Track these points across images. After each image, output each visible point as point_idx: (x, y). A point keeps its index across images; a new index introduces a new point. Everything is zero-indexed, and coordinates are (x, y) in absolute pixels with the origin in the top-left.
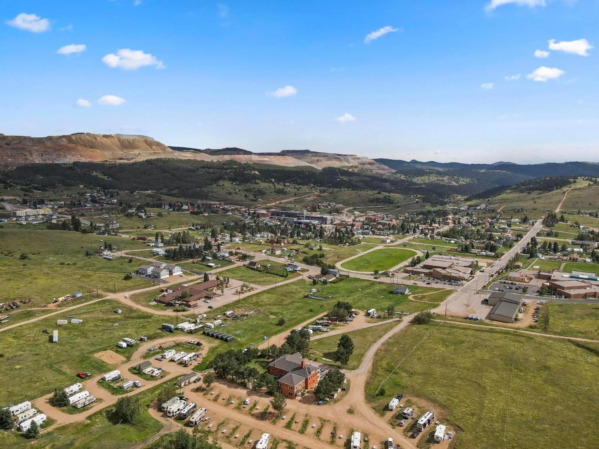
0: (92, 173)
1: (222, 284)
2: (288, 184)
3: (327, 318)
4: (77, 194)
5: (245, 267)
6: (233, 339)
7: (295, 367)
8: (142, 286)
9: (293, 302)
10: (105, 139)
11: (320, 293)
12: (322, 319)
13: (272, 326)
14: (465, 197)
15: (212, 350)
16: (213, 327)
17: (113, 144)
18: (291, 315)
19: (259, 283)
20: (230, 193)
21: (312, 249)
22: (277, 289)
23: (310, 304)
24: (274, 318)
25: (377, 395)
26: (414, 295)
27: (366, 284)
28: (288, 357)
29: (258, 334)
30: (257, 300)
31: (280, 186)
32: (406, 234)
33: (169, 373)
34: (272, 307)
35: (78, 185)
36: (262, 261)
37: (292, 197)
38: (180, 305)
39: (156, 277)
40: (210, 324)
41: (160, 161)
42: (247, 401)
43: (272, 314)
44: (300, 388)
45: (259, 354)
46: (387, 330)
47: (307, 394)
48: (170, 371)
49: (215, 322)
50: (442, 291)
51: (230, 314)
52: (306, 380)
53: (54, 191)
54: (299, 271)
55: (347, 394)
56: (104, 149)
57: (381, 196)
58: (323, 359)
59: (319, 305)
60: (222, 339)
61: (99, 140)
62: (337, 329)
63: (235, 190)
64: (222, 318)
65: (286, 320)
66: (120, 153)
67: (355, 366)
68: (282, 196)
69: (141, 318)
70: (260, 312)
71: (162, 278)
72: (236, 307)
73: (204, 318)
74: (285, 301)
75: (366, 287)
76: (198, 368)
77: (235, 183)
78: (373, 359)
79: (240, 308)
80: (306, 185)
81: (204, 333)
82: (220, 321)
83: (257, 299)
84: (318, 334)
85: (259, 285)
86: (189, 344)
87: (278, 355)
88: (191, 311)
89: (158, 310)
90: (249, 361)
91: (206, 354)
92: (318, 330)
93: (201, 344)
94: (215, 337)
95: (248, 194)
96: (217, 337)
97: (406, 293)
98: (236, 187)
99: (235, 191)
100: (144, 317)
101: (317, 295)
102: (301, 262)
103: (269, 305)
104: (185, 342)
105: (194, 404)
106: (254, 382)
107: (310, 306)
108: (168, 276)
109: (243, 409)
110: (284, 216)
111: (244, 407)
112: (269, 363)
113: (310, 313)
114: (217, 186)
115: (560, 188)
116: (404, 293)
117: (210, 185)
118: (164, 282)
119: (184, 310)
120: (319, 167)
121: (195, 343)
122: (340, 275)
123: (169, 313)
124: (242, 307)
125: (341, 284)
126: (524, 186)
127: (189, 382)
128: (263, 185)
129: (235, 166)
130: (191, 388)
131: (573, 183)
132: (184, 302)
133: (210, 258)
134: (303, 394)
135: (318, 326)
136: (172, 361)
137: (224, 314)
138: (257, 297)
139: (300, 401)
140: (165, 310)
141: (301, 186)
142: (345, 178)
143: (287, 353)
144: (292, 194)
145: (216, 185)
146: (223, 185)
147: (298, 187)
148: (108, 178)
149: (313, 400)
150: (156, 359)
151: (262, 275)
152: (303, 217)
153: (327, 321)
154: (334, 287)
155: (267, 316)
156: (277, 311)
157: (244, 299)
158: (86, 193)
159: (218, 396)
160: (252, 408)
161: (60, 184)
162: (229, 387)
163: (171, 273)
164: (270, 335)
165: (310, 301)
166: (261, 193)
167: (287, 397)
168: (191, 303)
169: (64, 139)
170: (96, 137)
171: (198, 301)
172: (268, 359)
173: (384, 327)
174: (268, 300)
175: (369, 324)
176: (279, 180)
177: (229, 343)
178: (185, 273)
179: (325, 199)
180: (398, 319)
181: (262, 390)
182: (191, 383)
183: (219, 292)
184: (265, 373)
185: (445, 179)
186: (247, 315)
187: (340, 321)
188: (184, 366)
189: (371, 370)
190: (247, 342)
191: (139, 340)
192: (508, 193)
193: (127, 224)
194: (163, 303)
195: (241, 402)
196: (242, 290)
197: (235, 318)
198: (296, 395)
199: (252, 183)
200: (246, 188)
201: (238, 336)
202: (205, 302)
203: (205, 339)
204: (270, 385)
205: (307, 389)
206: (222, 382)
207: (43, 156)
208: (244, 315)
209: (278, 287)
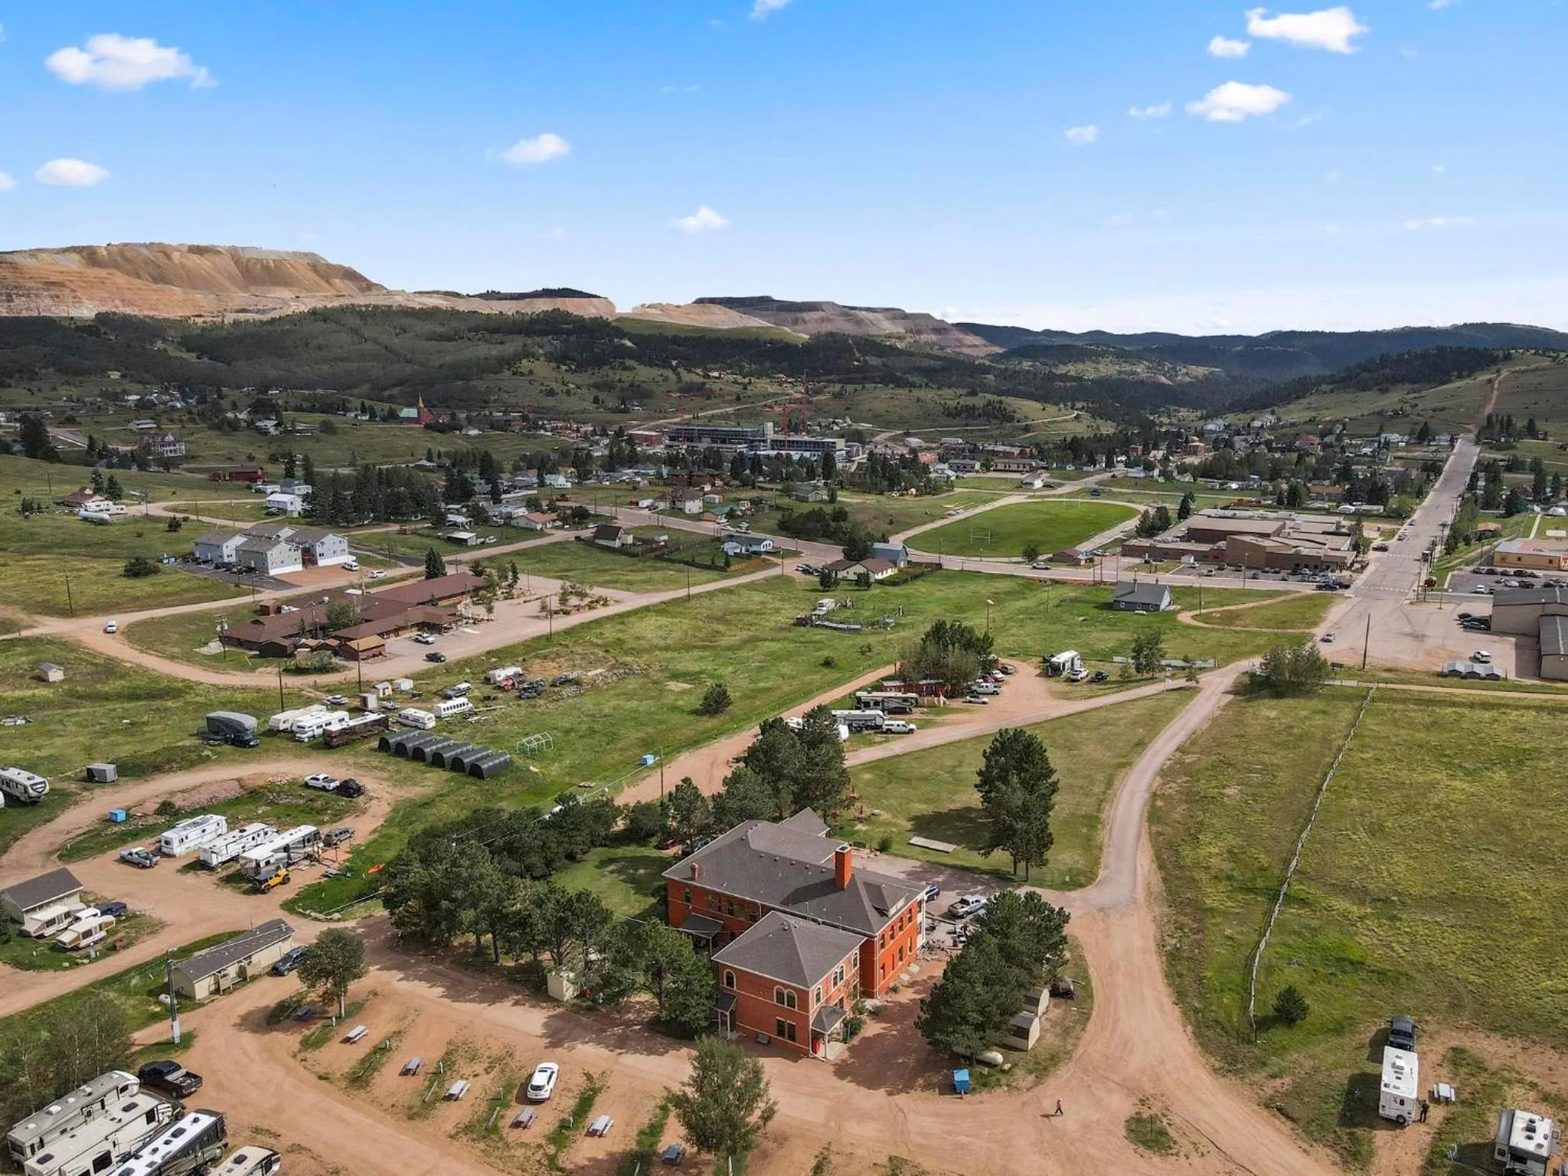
0: (152, 343)
1: (490, 586)
2: (716, 374)
3: (897, 683)
4: (100, 396)
5: (580, 545)
6: (507, 765)
7: (801, 883)
8: (186, 595)
9: (753, 641)
10: (195, 258)
11: (848, 613)
12: (878, 687)
13: (675, 718)
14: (1199, 414)
15: (403, 814)
16: (431, 724)
17: (219, 273)
18: (752, 681)
19: (629, 586)
20: (551, 393)
21: (804, 500)
22: (693, 603)
23: (818, 645)
24: (684, 692)
25: (1263, 1024)
26: (1198, 612)
27: (1004, 585)
28: (761, 835)
29: (619, 746)
30: (620, 635)
31: (694, 377)
32: (1085, 469)
33: (155, 927)
34: (676, 654)
35: (103, 371)
36: (641, 528)
37: (730, 403)
38: (313, 649)
39: (250, 570)
40: (421, 714)
41: (351, 313)
42: (539, 1079)
43: (676, 676)
44: (837, 993)
45: (620, 825)
46: (1155, 720)
47: (872, 1028)
48: (166, 917)
49: (442, 705)
50: (1290, 597)
51: (508, 678)
52: (867, 950)
53: (28, 387)
54: (768, 553)
55: (1085, 1017)
56: (194, 287)
57: (979, 401)
58: (916, 840)
59: (854, 645)
60: (457, 765)
61: (177, 262)
62: (943, 724)
63: (565, 384)
64: (477, 693)
65: (733, 694)
66: (240, 297)
67: (1082, 873)
68: (699, 401)
69: (138, 698)
70: (631, 672)
71: (272, 572)
72: (537, 657)
73: (402, 692)
74: (723, 635)
75: (1009, 593)
76: (311, 901)
77: (564, 368)
78: (1145, 837)
79: (553, 660)
80: (768, 376)
81: (384, 746)
82: (463, 700)
83: (621, 631)
84: (872, 743)
85: (628, 590)
86: (305, 793)
87: (708, 825)
88: (352, 671)
89: (224, 671)
90: (571, 857)
91: (374, 831)
92: (867, 727)
93: (359, 791)
94: (429, 759)
95: (602, 395)
96: (437, 761)
97: (1162, 607)
98: (569, 377)
99: (564, 388)
100: (151, 696)
101: (842, 616)
102: (772, 532)
103: (666, 648)
104: (292, 783)
105: (206, 1121)
106: (588, 964)
107: (821, 649)
108: (299, 567)
109: (513, 1136)
110: (709, 440)
111: (517, 1125)
112: (666, 863)
113: (825, 670)
114: (514, 374)
115: (1469, 376)
116: (1158, 606)
117: (496, 373)
118: (279, 583)
119: (324, 669)
120: (800, 335)
121: (333, 785)
122: (909, 562)
123: (267, 677)
124: (558, 655)
125: (921, 587)
126: (1369, 372)
127: (242, 973)
128: (644, 373)
129: (565, 326)
130: (243, 1009)
131: (1503, 360)
132: (334, 643)
133: (460, 519)
134: (852, 1029)
135: (868, 712)
136: (200, 865)
137: (487, 681)
138: (619, 627)
139: (842, 1070)
140: (253, 669)
141: (753, 380)
142: (873, 361)
143: (754, 816)
144: (727, 398)
145: (510, 372)
146: (531, 372)
147: (747, 380)
148: (199, 358)
149: (911, 1060)
150: (123, 860)
151: (640, 565)
152: (764, 441)
153: (900, 694)
154: (896, 596)
155: (656, 683)
156: (697, 669)
157: (568, 632)
158: (125, 392)
159: (381, 1050)
160: (564, 1126)
161: (51, 370)
162: (455, 992)
163: (309, 558)
164: (669, 748)
165: (819, 635)
166: (639, 393)
167: (769, 1048)
168: (361, 644)
169: (76, 257)
170: (169, 251)
171: (393, 639)
172: (659, 847)
173: (1135, 711)
174: (661, 633)
175: (1067, 702)
176: (689, 364)
177: (487, 785)
178: (361, 560)
179: (820, 410)
180: (1182, 683)
181: (629, 1008)
182: (254, 978)
183: (481, 611)
184: (645, 915)
185: (1139, 370)
186: (577, 682)
187: (951, 695)
188: (246, 892)
189: (1158, 886)
190: (567, 779)
191: (84, 780)
192: (1325, 392)
193: (215, 448)
194: (248, 645)
195: (508, 1089)
196: (563, 600)
197: (528, 691)
198: (817, 1037)
199: (613, 368)
200: (594, 380)
201: (533, 754)
202: (417, 641)
203: (382, 769)
204: (668, 983)
205: (871, 996)
206: (423, 969)
207: (12, 301)
208: (566, 682)
209: (698, 596)
